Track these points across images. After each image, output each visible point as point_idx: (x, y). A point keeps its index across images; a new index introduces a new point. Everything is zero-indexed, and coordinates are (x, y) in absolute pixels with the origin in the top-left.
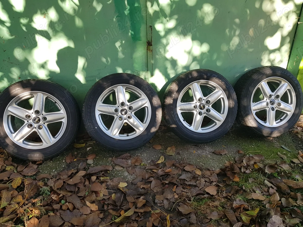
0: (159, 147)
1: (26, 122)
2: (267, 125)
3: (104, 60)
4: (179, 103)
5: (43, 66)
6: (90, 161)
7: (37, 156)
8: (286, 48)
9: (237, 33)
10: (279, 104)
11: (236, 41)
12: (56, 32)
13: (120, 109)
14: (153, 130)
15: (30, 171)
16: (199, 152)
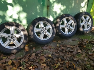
0: (55, 42)
1: (8, 39)
2: (85, 30)
3: (33, 13)
4: (60, 26)
5: (11, 17)
6: (34, 50)
7: (15, 51)
8: (86, 6)
9: (74, 2)
10: (87, 23)
11: (73, 4)
12: (15, 4)
13: (42, 29)
14: (54, 35)
15: (13, 57)
16: (68, 41)
